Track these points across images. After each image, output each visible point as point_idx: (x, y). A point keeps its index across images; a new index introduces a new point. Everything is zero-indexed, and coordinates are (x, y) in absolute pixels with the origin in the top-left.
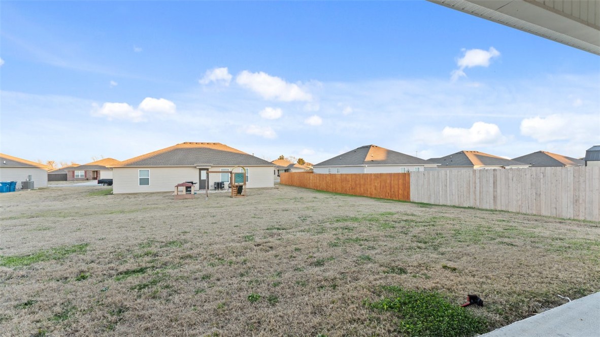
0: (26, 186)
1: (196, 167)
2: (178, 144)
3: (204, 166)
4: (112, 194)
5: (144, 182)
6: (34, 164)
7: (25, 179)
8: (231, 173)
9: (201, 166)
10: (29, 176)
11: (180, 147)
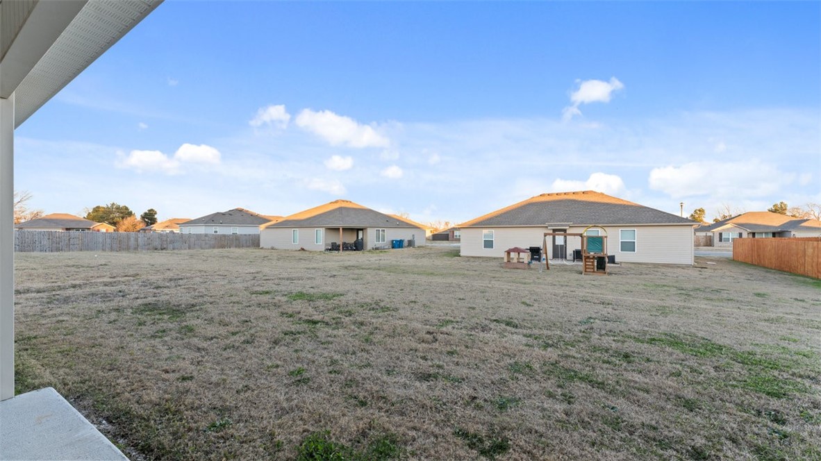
0: (411, 243)
1: (547, 227)
2: (533, 197)
3: (558, 225)
4: (460, 256)
5: (489, 244)
6: (417, 225)
7: (410, 238)
8: (581, 235)
9: (555, 225)
10: (413, 235)
11: (534, 200)
